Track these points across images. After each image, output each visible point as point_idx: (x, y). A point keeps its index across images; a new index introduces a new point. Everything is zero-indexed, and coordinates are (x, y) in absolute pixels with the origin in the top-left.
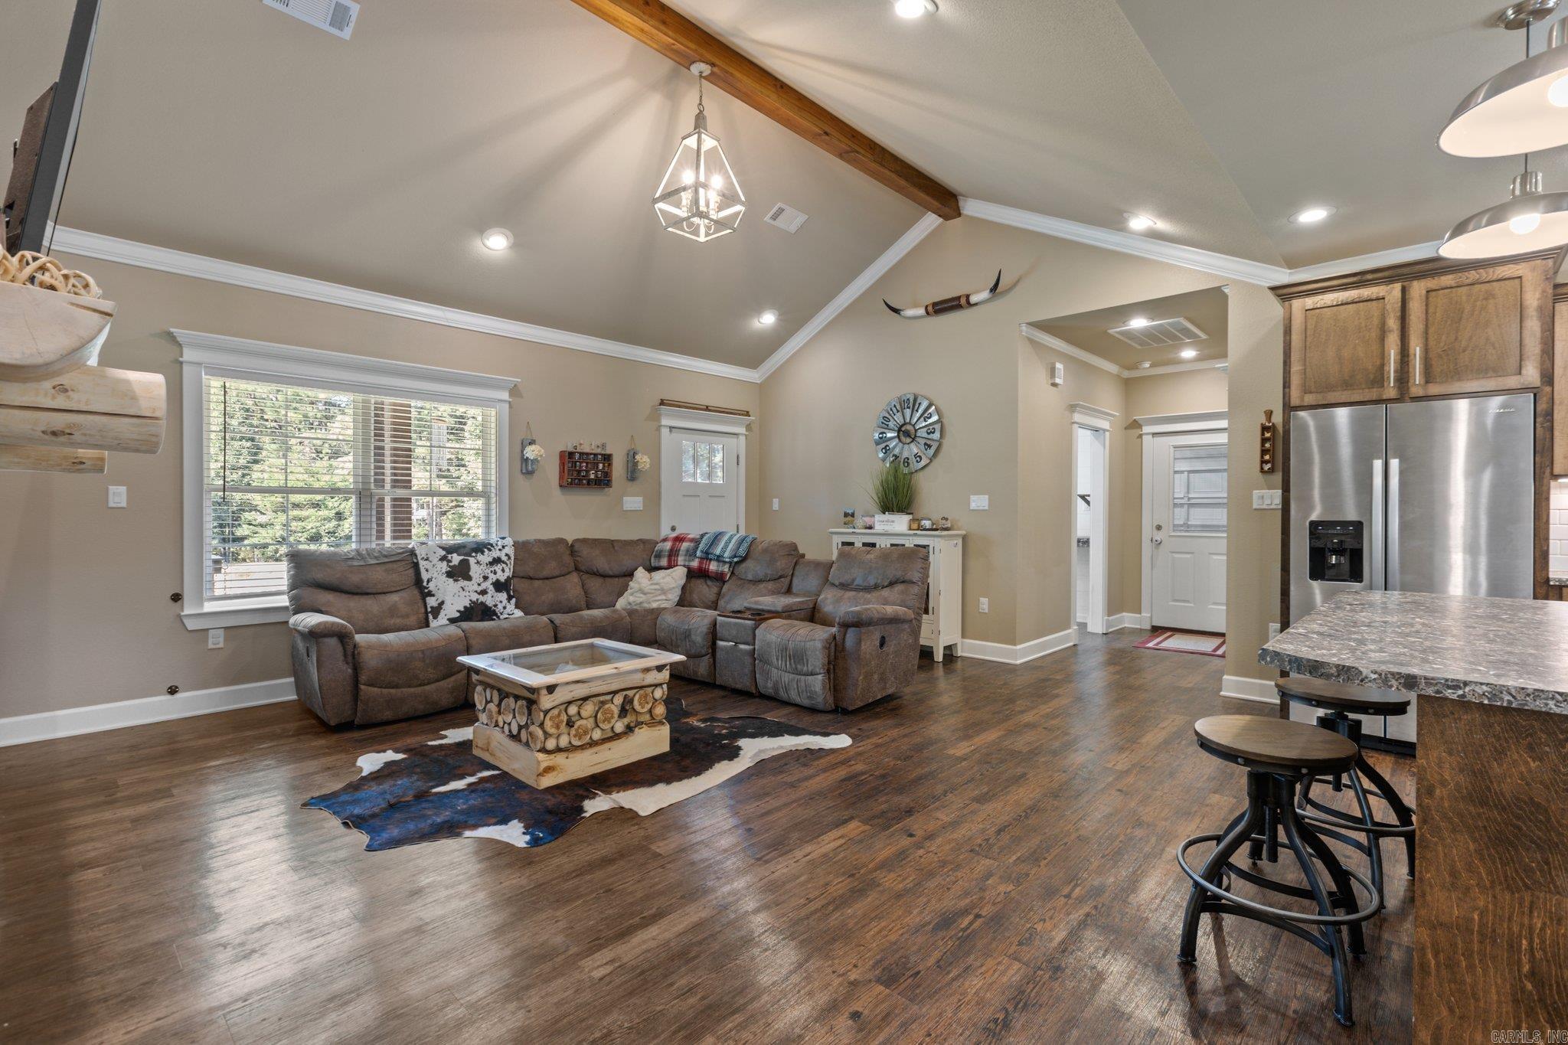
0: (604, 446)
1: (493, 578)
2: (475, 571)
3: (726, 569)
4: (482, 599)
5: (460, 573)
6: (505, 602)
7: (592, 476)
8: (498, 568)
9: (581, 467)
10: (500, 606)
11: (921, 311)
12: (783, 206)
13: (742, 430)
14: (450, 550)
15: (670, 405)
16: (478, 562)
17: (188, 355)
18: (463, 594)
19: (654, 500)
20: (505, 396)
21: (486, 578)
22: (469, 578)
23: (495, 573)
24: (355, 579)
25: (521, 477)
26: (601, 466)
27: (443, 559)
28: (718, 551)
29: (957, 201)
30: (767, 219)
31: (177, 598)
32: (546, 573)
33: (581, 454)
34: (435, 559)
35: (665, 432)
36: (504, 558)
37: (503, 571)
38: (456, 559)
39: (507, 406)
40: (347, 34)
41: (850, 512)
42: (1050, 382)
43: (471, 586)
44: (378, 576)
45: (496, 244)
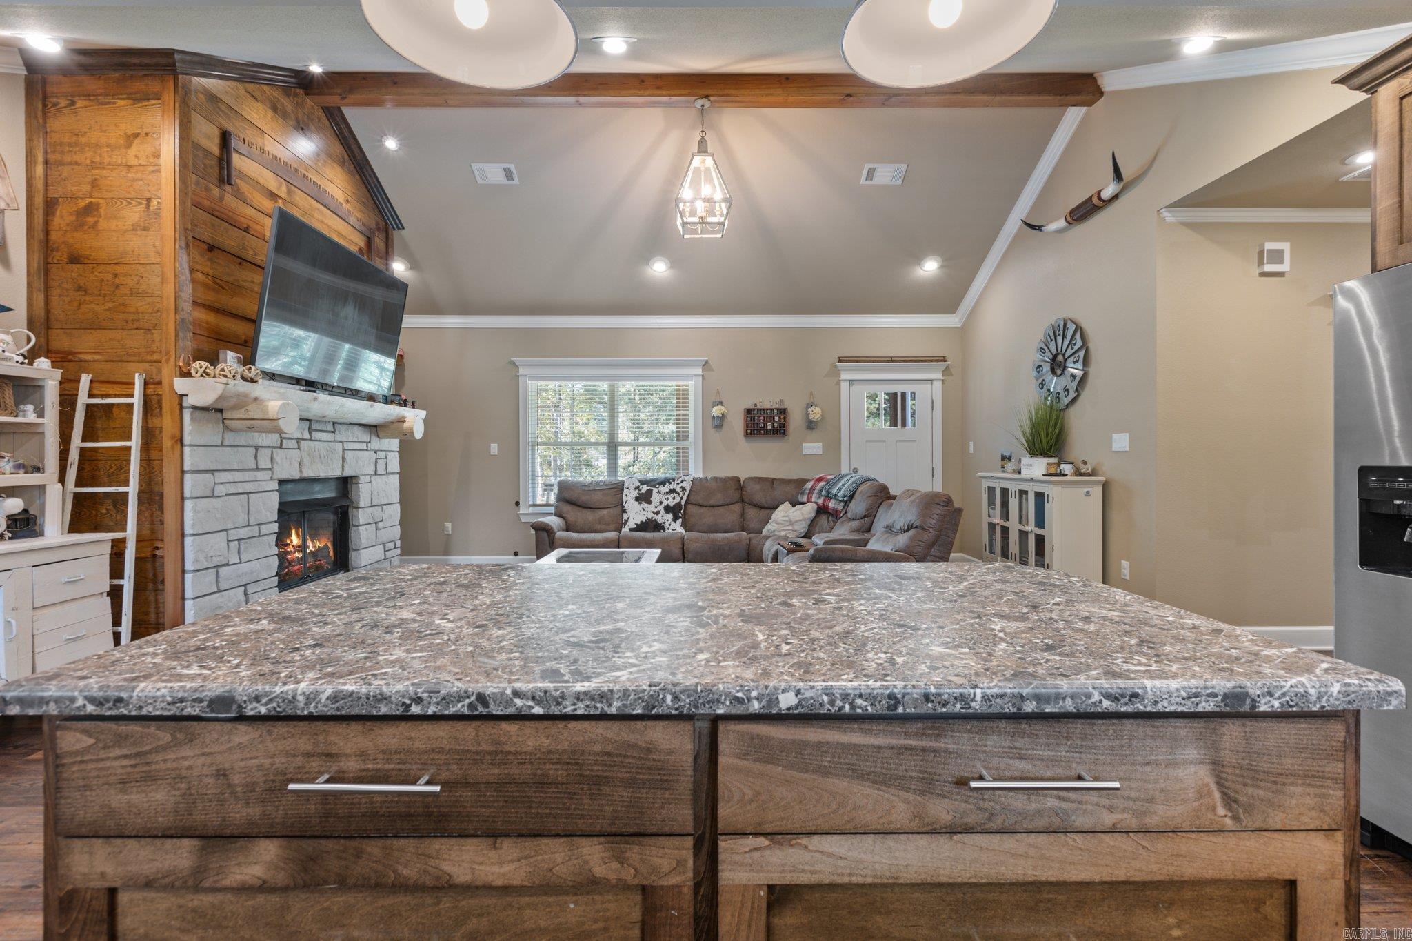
0: (782, 402)
1: (665, 503)
2: (655, 498)
3: (840, 507)
4: (655, 517)
5: (644, 498)
6: (670, 520)
7: (769, 427)
8: (670, 496)
9: (759, 420)
10: (667, 524)
11: (1062, 223)
12: (871, 166)
13: (939, 376)
14: (642, 483)
15: (847, 361)
16: (659, 492)
17: (522, 371)
18: (643, 512)
19: (834, 446)
20: (699, 371)
21: (661, 503)
22: (649, 502)
23: (667, 499)
24: (584, 498)
25: (713, 431)
26: (776, 419)
27: (637, 488)
28: (834, 491)
29: (1095, 80)
30: (863, 181)
31: (517, 504)
32: (712, 502)
33: (759, 410)
34: (632, 488)
35: (844, 386)
36: (678, 490)
37: (674, 498)
38: (645, 488)
39: (701, 378)
40: (516, 181)
41: (1007, 454)
42: (1258, 271)
43: (650, 508)
44: (596, 498)
45: (659, 268)
